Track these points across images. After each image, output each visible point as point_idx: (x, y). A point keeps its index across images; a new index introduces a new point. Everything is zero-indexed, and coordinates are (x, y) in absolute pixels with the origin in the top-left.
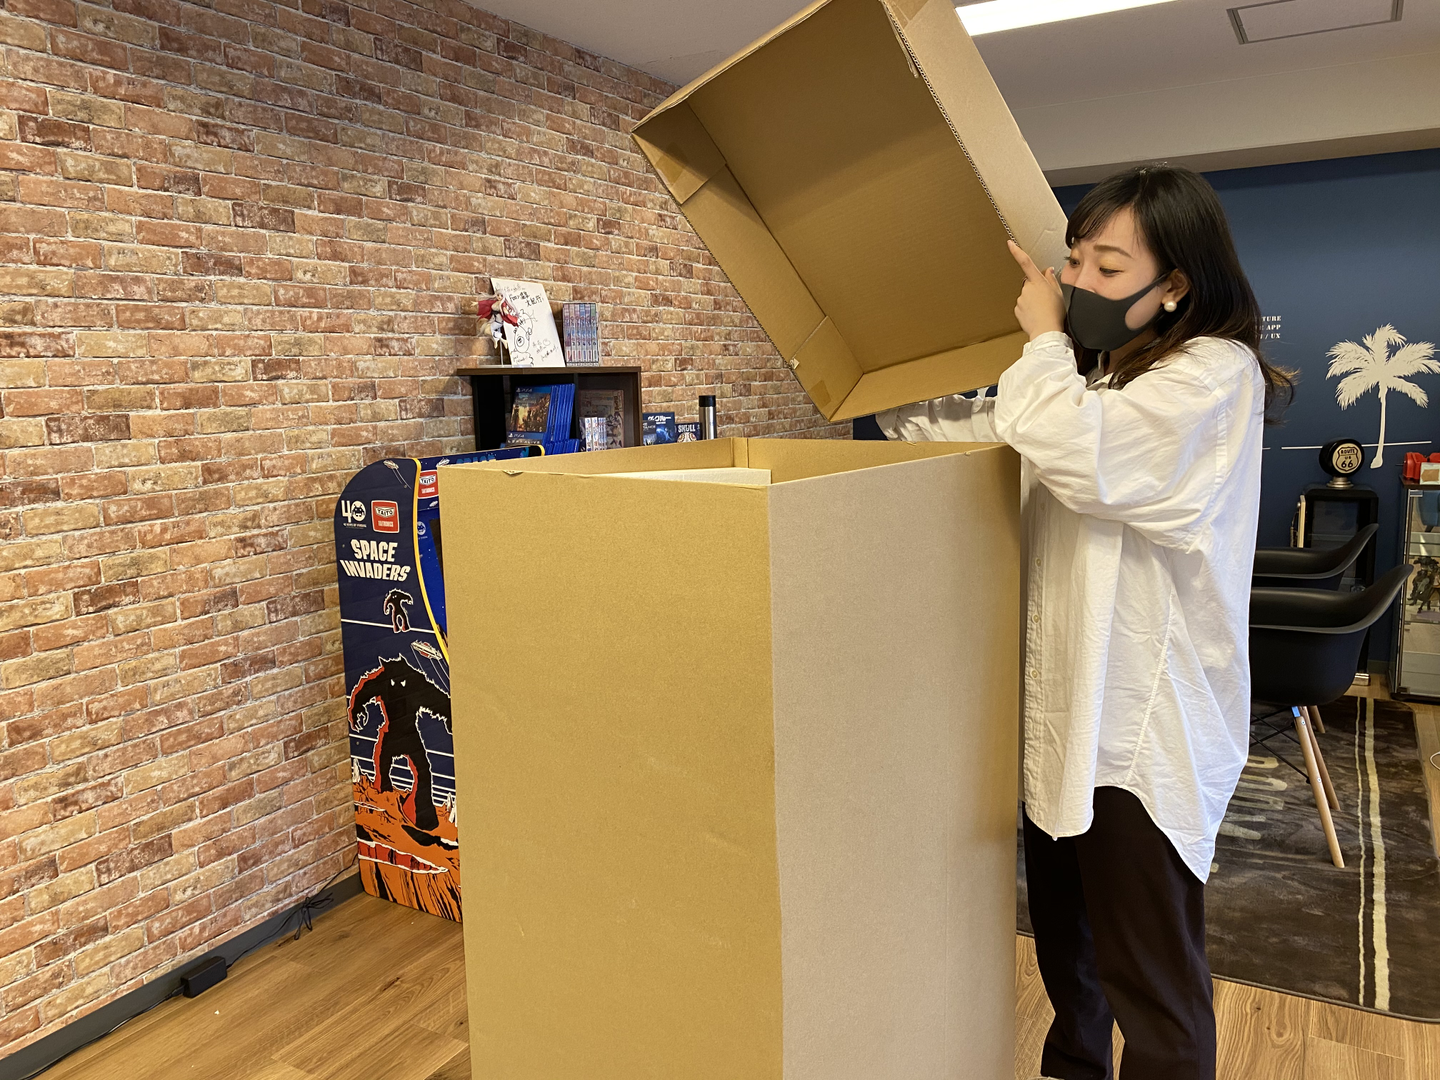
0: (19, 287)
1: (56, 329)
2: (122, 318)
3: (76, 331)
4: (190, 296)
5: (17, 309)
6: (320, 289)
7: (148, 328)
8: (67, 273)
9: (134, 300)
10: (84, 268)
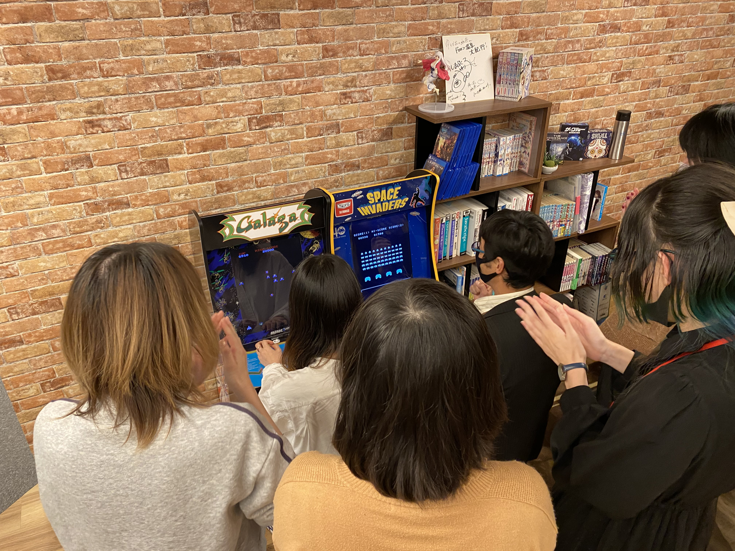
0: (93, 92)
1: (119, 114)
2: (159, 102)
3: (131, 114)
4: (204, 83)
5: (93, 105)
6: (298, 65)
7: (176, 107)
8: (122, 80)
9: (166, 90)
10: (133, 75)
